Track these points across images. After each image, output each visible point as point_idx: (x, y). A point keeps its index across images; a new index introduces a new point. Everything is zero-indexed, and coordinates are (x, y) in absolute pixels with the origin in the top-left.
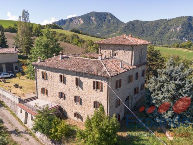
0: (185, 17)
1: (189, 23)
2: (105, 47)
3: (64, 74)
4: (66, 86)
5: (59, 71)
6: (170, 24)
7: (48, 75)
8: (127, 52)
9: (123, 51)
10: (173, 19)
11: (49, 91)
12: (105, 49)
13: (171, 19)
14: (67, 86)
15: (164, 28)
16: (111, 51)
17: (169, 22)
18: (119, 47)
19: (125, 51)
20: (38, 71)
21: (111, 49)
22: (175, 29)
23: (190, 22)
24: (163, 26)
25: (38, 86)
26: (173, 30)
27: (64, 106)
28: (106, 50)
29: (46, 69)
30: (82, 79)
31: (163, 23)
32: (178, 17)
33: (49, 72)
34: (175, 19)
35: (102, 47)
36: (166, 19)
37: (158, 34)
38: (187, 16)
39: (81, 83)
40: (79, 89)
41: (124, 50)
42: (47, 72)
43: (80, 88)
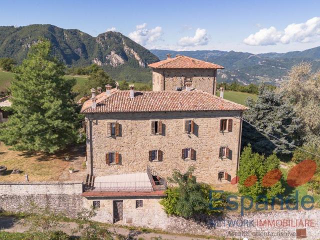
0: (45, 26)
1: (52, 36)
2: (173, 73)
3: (160, 119)
4: (165, 139)
5: (151, 116)
6: (22, 36)
7: (123, 126)
8: (206, 78)
9: (200, 78)
10: (24, 27)
11: (123, 155)
12: (172, 77)
13: (21, 27)
14: (167, 138)
15: (12, 42)
16: (183, 78)
17: (18, 32)
18: (195, 73)
19: (204, 78)
20: (97, 124)
21: (183, 76)
22: (31, 44)
23: (54, 35)
24: (9, 39)
25: (94, 154)
26: (29, 47)
27: (159, 172)
28: (174, 78)
29: (118, 117)
30: (198, 121)
31: (7, 33)
32: (33, 25)
33: (126, 121)
34: (28, 27)
35: (167, 74)
36: (13, 27)
37: (3, 52)
38: (46, 24)
39: (196, 127)
40: (190, 137)
41: (202, 76)
42: (120, 122)
43: (192, 135)
